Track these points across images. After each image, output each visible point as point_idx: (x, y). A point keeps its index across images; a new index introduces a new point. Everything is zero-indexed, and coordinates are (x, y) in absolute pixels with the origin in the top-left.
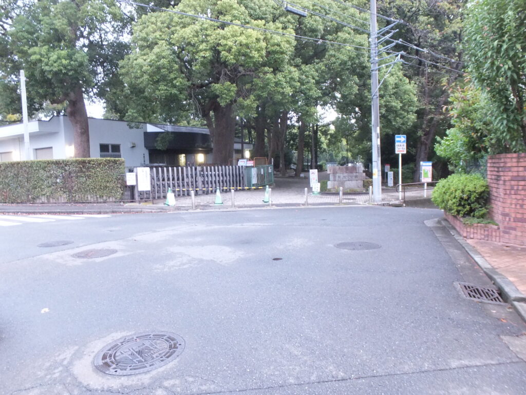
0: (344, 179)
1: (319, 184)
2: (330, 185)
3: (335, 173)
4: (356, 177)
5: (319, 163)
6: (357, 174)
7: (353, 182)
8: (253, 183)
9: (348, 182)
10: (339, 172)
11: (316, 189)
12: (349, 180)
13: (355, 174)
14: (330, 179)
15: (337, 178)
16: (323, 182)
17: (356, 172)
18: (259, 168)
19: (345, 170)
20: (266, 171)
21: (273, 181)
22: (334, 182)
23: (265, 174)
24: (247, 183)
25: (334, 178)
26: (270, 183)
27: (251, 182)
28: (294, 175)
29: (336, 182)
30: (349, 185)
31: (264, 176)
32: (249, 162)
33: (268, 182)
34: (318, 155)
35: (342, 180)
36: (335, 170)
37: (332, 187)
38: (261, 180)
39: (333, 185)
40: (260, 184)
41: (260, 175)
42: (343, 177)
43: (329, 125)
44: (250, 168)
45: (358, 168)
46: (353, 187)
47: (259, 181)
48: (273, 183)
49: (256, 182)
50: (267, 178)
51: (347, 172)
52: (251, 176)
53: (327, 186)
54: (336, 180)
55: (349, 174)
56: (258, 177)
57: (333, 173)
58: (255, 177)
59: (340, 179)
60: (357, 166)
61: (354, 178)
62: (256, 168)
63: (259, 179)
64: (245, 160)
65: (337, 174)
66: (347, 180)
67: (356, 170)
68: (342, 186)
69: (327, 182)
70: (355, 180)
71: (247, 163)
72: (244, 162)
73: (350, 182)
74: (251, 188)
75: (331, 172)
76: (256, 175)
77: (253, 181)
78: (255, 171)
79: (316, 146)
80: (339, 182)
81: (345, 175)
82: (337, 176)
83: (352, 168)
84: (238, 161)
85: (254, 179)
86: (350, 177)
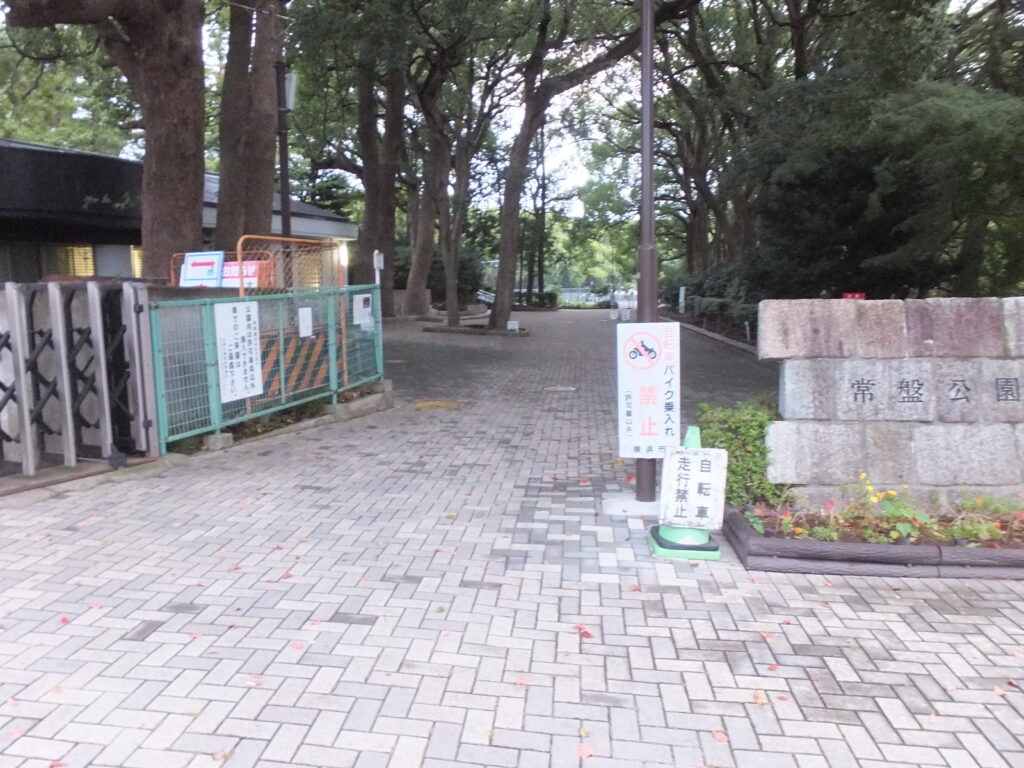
0: (907, 410)
1: (720, 457)
2: (787, 451)
3: (823, 353)
4: (1005, 388)
5: (546, 290)
6: (1015, 365)
7: (986, 432)
8: (227, 398)
9: (940, 429)
10: (856, 344)
11: (695, 500)
12: (942, 419)
13: (991, 369)
15: (845, 397)
16: (729, 429)
17: (1001, 349)
18: (281, 304)
19: (909, 328)
20: (331, 321)
21: (380, 368)
22: (817, 431)
23: (326, 335)
24: (170, 408)
25: (821, 394)
26: (365, 380)
27: (212, 393)
28: (486, 322)
29: (836, 429)
30: (947, 458)
31: (318, 349)
32: (233, 269)
33: (346, 377)
34: (545, 269)
35: (888, 415)
36: (822, 333)
37: (808, 474)
38: (295, 374)
39: (816, 456)
40: (289, 400)
41: (287, 341)
42: (894, 389)
43: (569, 198)
44: (197, 301)
45: (1012, 316)
46: (986, 480)
47: (279, 380)
48: (379, 379)
49: (253, 385)
50: (338, 357)
51: (928, 347)
52: (209, 359)
53: (762, 463)
54: (835, 415)
55: (945, 370)
56: (272, 358)
57: (813, 357)
58: (248, 356)
59: (868, 406)
60: (1002, 305)
61: (987, 398)
62: (259, 301)
63: (278, 370)
64: (217, 257)
65: (847, 364)
66: (925, 409)
67: (999, 330)
68: (890, 464)
69: (762, 426)
70: (997, 421)
71: (222, 271)
72: (209, 267)
73: (958, 437)
74: (212, 433)
75: (792, 345)
76: (258, 342)
77: (225, 382)
78: (249, 318)
79: (541, 246)
80: (863, 434)
81: (909, 378)
82: (842, 378)
83: (968, 316)
84: (182, 260)
85: (242, 368)
86: (953, 394)
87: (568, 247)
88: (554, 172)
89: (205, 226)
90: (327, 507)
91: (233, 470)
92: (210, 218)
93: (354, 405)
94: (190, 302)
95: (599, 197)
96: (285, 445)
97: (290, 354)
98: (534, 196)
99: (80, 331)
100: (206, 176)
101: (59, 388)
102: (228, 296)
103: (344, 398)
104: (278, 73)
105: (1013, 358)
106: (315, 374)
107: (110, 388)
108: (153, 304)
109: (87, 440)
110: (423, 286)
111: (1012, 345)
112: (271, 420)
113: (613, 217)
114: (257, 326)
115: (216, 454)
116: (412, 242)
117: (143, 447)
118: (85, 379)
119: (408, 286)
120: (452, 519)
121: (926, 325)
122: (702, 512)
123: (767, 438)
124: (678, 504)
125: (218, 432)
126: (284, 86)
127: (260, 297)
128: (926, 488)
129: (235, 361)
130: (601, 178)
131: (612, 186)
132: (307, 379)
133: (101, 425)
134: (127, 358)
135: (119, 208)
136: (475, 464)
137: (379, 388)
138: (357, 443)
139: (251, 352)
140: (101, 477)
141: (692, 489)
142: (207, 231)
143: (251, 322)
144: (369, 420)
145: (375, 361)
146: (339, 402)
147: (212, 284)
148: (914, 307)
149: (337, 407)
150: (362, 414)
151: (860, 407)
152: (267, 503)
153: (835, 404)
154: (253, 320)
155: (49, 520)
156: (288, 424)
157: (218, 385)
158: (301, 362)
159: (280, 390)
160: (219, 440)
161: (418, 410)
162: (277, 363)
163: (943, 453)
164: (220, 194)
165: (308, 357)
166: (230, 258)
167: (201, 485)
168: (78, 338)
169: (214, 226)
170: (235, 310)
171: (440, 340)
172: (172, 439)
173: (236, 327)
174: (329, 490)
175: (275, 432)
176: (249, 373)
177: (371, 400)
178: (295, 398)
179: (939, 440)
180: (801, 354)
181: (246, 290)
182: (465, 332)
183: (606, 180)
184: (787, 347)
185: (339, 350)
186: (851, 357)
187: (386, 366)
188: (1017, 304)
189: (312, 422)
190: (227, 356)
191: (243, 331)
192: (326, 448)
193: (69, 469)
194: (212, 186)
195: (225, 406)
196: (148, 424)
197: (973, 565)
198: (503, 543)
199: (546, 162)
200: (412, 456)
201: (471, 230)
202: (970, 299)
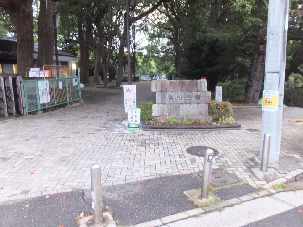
0: (179, 102)
1: (139, 110)
2: (156, 110)
3: (163, 91)
4: (197, 97)
5: (136, 76)
6: (199, 93)
7: (193, 106)
8: (42, 102)
9: (185, 105)
10: (170, 89)
11: (134, 119)
12: (185, 103)
13: (195, 93)
14: (157, 101)
15: (167, 99)
16: (145, 106)
17: (197, 90)
18: (54, 81)
19: (180, 86)
20: (67, 85)
21: (80, 96)
22: (162, 106)
23: (66, 88)
24: (28, 105)
25: (163, 99)
26: (76, 99)
27: (38, 101)
28: (115, 85)
29: (165, 105)
30: (186, 111)
31: (64, 92)
32: (42, 72)
33: (71, 98)
34: (136, 70)
35: (175, 102)
36: (163, 87)
37: (160, 114)
38: (58, 97)
39: (162, 111)
40: (57, 103)
41: (56, 90)
42: (177, 98)
43: (143, 49)
44: (34, 80)
45: (199, 83)
46: (193, 115)
47: (54, 99)
48: (80, 99)
49: (48, 100)
50: (69, 93)
51: (183, 89)
52: (37, 93)
53: (151, 112)
54: (165, 103)
55: (186, 94)
56: (52, 93)
57: (161, 91)
58: (46, 93)
59: (172, 101)
60: (197, 81)
61: (194, 99)
62: (49, 80)
63: (54, 96)
64: (38, 69)
65: (168, 93)
66: (182, 102)
67: (197, 86)
68: (175, 112)
69: (151, 105)
70: (195, 103)
71: (40, 73)
72: (36, 72)
73: (188, 106)
74: (39, 110)
75: (158, 89)
76: (49, 90)
77: (41, 99)
78: (46, 84)
79: (134, 63)
80: (170, 106)
81: (179, 95)
82: (167, 96)
83: (191, 83)
84: (29, 70)
85: (45, 96)
86: (187, 98)
87: (142, 63)
88: (138, 41)
89: (34, 58)
90: (64, 123)
91: (44, 118)
92: (35, 56)
93: (73, 105)
94: (32, 81)
95: (151, 49)
96: (56, 113)
97: (57, 93)
98: (132, 49)
99: (7, 87)
100: (34, 43)
101: (3, 100)
102: (41, 79)
103: (71, 103)
104: (54, 18)
105: (199, 91)
106: (63, 97)
107: (15, 100)
108: (24, 81)
109: (9, 112)
110: (98, 75)
111: (199, 89)
112: (53, 108)
113: (156, 55)
114: (48, 86)
115: (39, 115)
116: (95, 62)
117: (23, 113)
118: (9, 98)
119: (94, 75)
120: (89, 125)
121: (183, 85)
122: (136, 121)
123: (152, 108)
124: (131, 119)
125: (40, 110)
126: (55, 22)
127: (49, 79)
128: (182, 117)
129: (43, 94)
130: (152, 43)
131: (156, 46)
132: (61, 99)
133: (13, 108)
134: (18, 93)
135: (10, 54)
136: (99, 116)
137: (80, 101)
138: (73, 113)
139: (47, 92)
140: (14, 119)
141: (134, 116)
142: (35, 60)
143: (47, 85)
144: (77, 108)
145: (79, 95)
146: (69, 104)
147: (37, 76)
148: (181, 82)
149: (69, 105)
150: (76, 107)
151: (170, 101)
152: (51, 123)
153: (165, 100)
154: (47, 84)
155: (4, 126)
156: (57, 109)
157: (39, 100)
158: (59, 94)
159: (54, 101)
160: (40, 112)
161: (90, 106)
162: (54, 95)
163: (185, 110)
164: (38, 49)
165: (62, 93)
166: (41, 70)
167: (36, 120)
168: (7, 89)
169: (37, 58)
170: (43, 82)
171: (101, 90)
172: (29, 111)
173: (43, 86)
174: (65, 121)
175: (54, 111)
176: (47, 97)
177: (78, 104)
178: (58, 103)
179: (185, 107)
180: (159, 91)
181: (45, 78)
182: (109, 88)
183: (154, 44)
184: (156, 89)
185: (69, 92)
186: (169, 91)
187: (81, 96)
188: (200, 81)
189: (63, 109)
190: (41, 93)
191: (45, 87)
192: (66, 114)
193: (7, 117)
194: (36, 46)
195: (41, 105)
196: (23, 108)
197: (184, 129)
198: (98, 128)
199: (136, 39)
200: (85, 115)
201: (114, 58)
202: (192, 80)
